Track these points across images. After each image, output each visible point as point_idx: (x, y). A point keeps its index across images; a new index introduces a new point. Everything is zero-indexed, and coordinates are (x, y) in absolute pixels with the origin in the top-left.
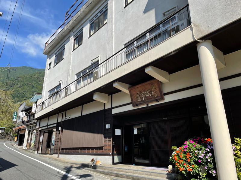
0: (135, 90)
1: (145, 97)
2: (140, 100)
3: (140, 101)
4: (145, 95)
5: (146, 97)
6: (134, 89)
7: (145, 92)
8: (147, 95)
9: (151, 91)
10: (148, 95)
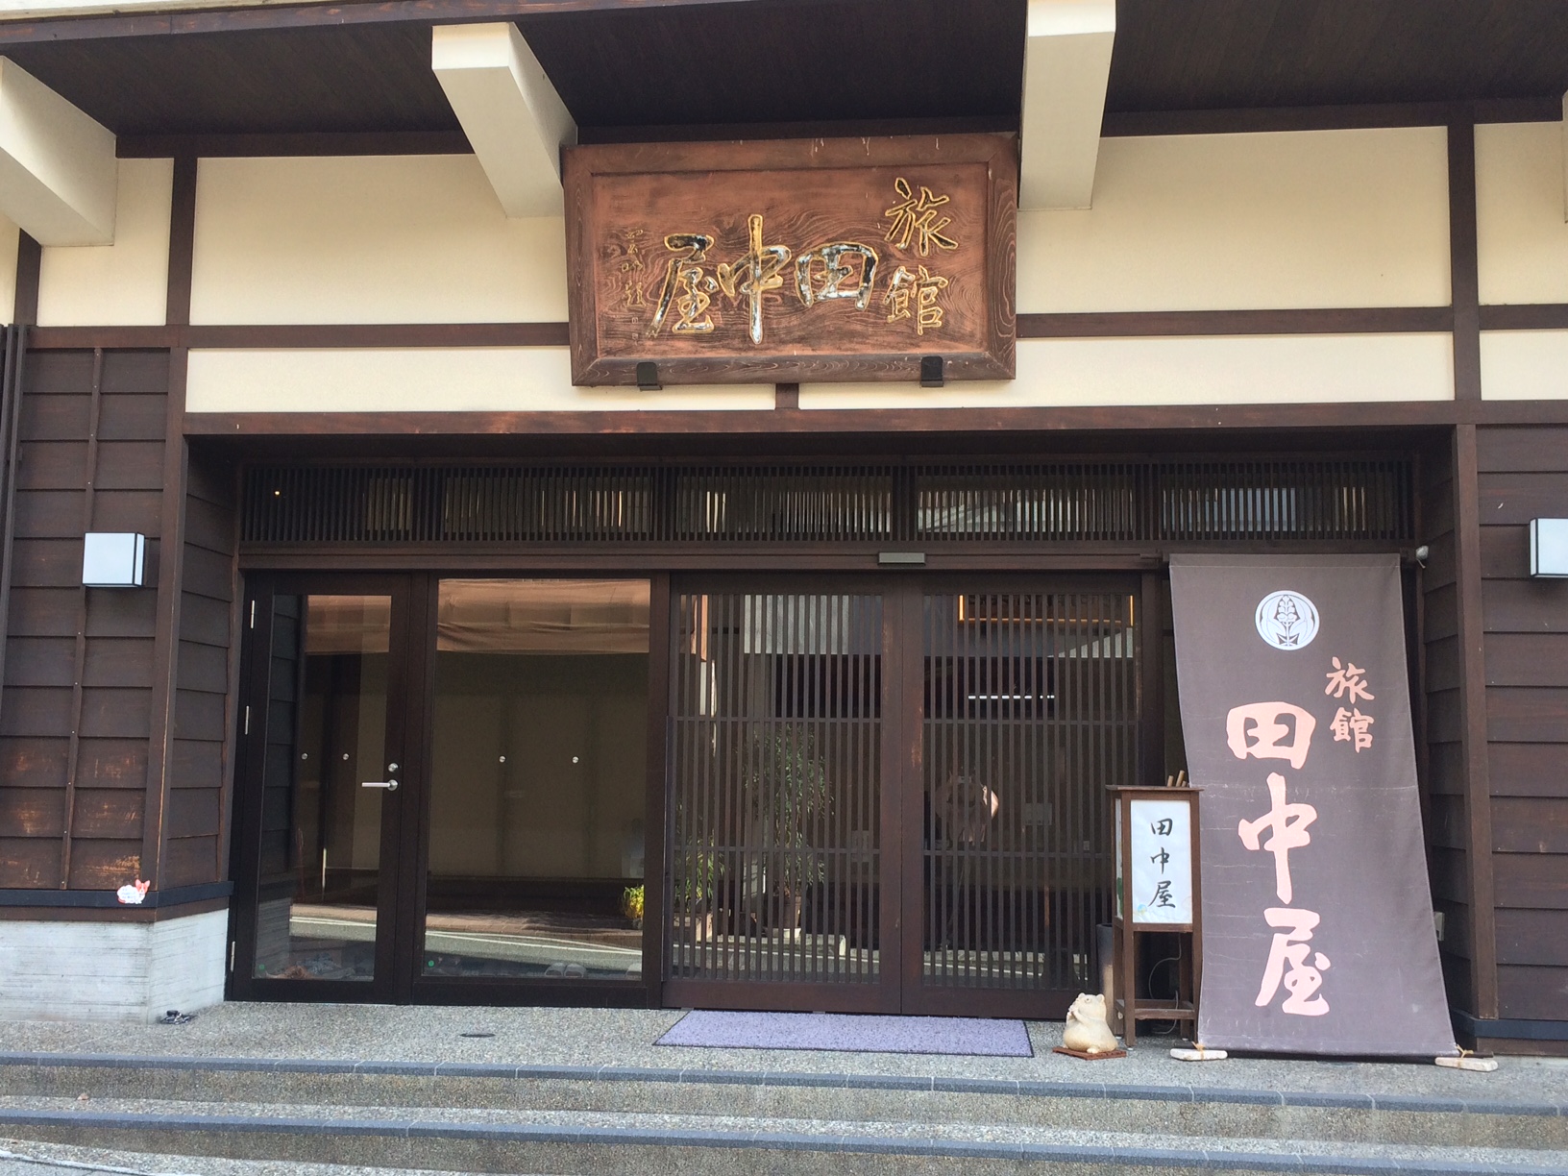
0: (657, 193)
1: (788, 300)
2: (707, 325)
3: (698, 337)
4: (788, 284)
5: (794, 304)
6: (646, 184)
7: (796, 249)
8: (817, 285)
9: (885, 257)
10: (831, 292)
